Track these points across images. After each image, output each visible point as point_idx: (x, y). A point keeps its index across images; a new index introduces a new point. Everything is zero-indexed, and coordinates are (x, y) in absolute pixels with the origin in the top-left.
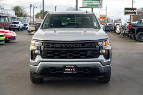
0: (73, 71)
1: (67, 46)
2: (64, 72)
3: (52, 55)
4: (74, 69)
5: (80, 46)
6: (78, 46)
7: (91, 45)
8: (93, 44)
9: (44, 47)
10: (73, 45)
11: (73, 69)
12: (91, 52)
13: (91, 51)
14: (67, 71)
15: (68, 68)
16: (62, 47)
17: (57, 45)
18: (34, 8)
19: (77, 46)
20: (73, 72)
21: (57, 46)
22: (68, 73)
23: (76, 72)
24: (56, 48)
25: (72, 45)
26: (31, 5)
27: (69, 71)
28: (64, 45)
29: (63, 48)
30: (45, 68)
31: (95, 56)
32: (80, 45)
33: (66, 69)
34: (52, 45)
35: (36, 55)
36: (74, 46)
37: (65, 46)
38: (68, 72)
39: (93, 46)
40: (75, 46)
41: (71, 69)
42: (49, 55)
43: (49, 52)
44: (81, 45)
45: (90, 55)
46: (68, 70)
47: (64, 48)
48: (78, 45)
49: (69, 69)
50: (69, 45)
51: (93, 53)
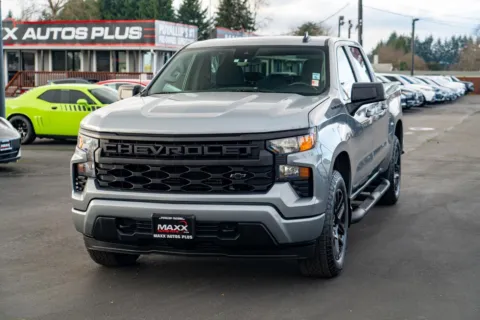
0: (181, 233)
1: (164, 151)
2: (155, 236)
3: (122, 179)
4: (184, 228)
5: (206, 152)
6: (200, 152)
7: (243, 150)
8: (248, 148)
9: (103, 154)
10: (183, 149)
11: (181, 228)
12: (242, 173)
13: (242, 169)
14: (164, 232)
15: (167, 222)
16: (150, 155)
17: (136, 147)
18: (351, 26)
19: (196, 150)
20: (183, 237)
21: (136, 151)
22: (166, 239)
23: (191, 237)
24: (133, 156)
25: (179, 148)
26: (342, 18)
27: (170, 232)
28: (157, 148)
29: (153, 157)
30: (103, 220)
31: (257, 188)
32: (206, 148)
33: (159, 226)
34: (123, 146)
35: (86, 178)
36: (187, 152)
37: (159, 151)
38: (169, 236)
39: (249, 151)
40: (191, 150)
41: (177, 227)
42: (116, 179)
43: (116, 170)
44: (211, 149)
45: (242, 182)
46: (166, 227)
47: (158, 157)
48: (199, 148)
49: (170, 227)
50: (170, 150)
51: (249, 175)
